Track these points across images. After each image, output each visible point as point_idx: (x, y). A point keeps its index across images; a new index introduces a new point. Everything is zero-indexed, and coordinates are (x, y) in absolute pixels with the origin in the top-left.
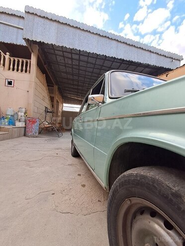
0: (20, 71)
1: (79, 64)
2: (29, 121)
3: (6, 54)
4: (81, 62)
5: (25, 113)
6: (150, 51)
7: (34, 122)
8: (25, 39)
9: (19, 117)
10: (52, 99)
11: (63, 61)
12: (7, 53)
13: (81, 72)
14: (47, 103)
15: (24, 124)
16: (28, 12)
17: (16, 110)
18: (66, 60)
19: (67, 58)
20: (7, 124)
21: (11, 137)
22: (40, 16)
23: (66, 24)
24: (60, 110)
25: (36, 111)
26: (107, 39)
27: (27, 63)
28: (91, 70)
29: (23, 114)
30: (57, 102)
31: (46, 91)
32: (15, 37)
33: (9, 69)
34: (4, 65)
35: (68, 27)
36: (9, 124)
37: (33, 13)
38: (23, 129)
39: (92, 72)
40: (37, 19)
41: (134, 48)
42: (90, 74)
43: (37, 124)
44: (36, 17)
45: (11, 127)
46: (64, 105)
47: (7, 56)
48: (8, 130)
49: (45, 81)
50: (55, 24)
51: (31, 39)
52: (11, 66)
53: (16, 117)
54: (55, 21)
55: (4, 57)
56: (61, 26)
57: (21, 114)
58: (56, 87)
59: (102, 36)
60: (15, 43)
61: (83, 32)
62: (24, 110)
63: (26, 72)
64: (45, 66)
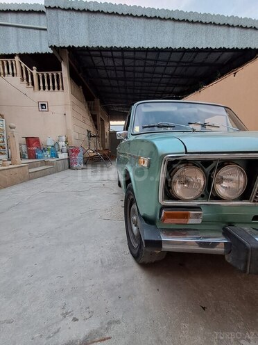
0: (51, 89)
1: (123, 63)
2: (72, 151)
3: (32, 70)
4: (125, 60)
5: (66, 142)
6: (228, 25)
7: (77, 152)
8: (51, 47)
9: (61, 147)
10: (94, 118)
11: (101, 64)
12: (34, 68)
13: (127, 74)
14: (89, 125)
15: (66, 154)
16: (50, 8)
17: (56, 139)
18: (105, 60)
19: (106, 57)
20: (49, 156)
21: (57, 171)
22: (64, 9)
23: (98, 11)
24: (107, 131)
25: (77, 138)
26: (158, 21)
27: (58, 76)
28: (141, 69)
29: (64, 143)
30: (102, 120)
31: (85, 110)
32: (38, 43)
33: (40, 89)
34: (33, 84)
35: (102, 16)
36: (52, 157)
37: (55, 7)
38: (67, 161)
39: (144, 72)
40: (61, 14)
41: (200, 26)
42: (141, 75)
43: (81, 154)
44: (59, 11)
45: (55, 160)
46: (112, 123)
47: (34, 72)
48: (52, 163)
49: (83, 96)
50: (84, 15)
51: (58, 46)
52: (41, 85)
53: (57, 147)
54: (84, 11)
55: (31, 73)
56: (93, 17)
57: (62, 144)
58: (97, 101)
59: (151, 18)
60: (40, 52)
61: (122, 18)
62: (64, 138)
63: (59, 89)
64: (80, 75)
